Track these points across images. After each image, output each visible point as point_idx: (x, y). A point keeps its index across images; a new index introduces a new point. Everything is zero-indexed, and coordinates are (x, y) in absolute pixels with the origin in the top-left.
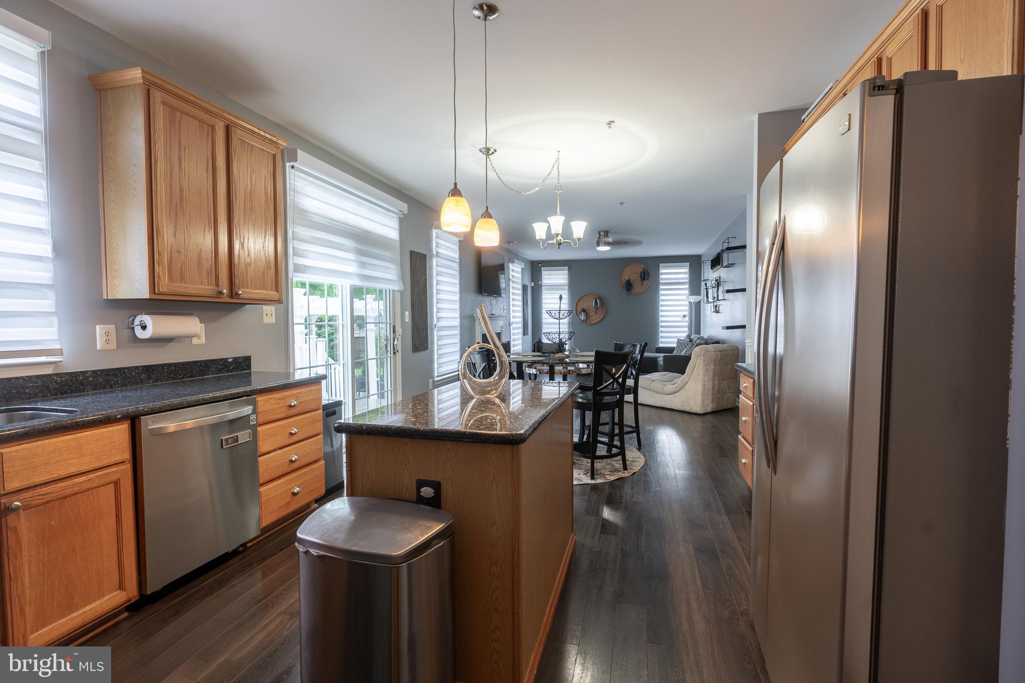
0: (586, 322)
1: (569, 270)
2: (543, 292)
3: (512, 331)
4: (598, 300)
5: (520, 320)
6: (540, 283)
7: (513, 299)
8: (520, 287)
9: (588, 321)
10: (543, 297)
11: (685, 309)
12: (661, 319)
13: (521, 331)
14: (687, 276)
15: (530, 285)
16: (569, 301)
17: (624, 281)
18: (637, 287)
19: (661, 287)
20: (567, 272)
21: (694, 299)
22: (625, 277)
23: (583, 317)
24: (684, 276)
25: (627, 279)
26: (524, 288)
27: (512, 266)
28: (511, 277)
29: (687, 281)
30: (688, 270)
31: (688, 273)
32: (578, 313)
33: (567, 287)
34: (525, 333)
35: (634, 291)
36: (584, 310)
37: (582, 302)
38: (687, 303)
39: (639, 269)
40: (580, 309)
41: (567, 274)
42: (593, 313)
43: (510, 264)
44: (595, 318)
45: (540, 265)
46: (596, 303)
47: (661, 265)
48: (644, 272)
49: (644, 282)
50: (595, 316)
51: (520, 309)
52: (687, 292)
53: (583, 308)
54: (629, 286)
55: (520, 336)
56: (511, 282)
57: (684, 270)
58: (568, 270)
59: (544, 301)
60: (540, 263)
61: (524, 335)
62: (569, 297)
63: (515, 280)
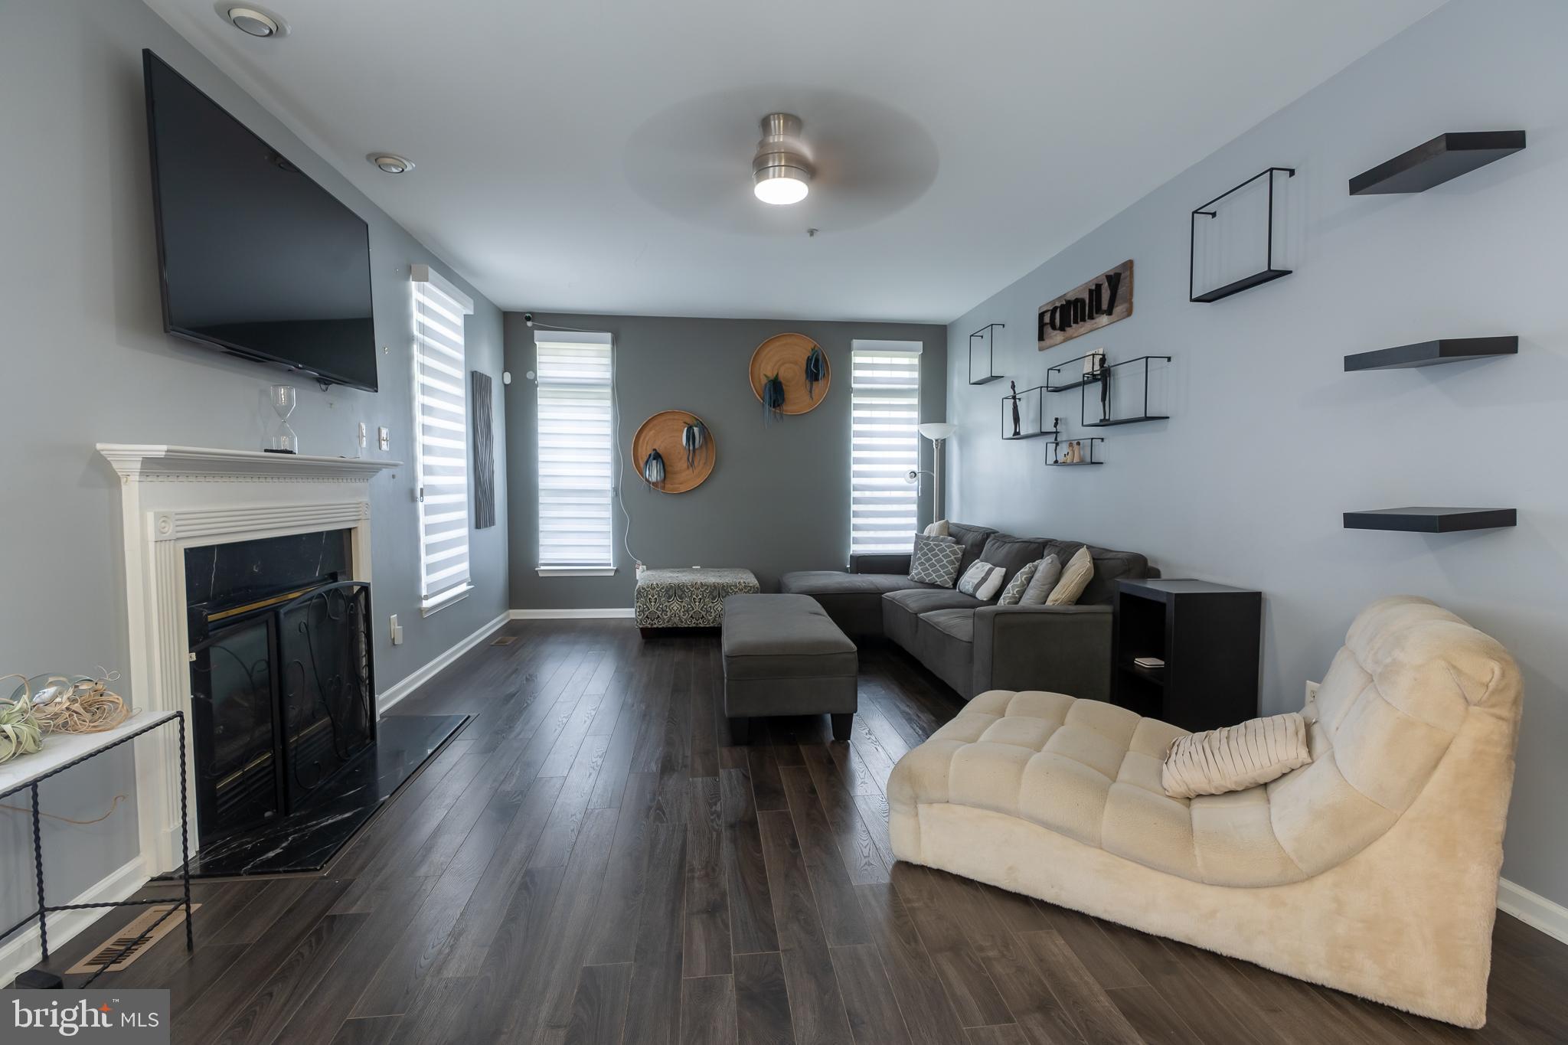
0: (664, 488)
1: (615, 342)
2: (540, 401)
3: (424, 520)
4: (696, 429)
5: (462, 480)
6: (530, 375)
7: (423, 405)
8: (460, 374)
9: (668, 486)
10: (540, 415)
11: (910, 459)
12: (854, 481)
13: (464, 515)
14: (916, 375)
15: (498, 381)
16: (614, 431)
17: (764, 381)
18: (798, 399)
19: (855, 400)
20: (608, 347)
21: (933, 432)
22: (767, 369)
23: (654, 473)
24: (906, 374)
25: (771, 375)
26: (478, 385)
27: (423, 291)
28: (416, 332)
29: (916, 387)
30: (916, 361)
31: (917, 368)
32: (642, 464)
33: (608, 391)
34: (482, 517)
35: (789, 408)
36: (657, 456)
37: (652, 433)
38: (915, 442)
39: (799, 350)
40: (645, 451)
41: (610, 354)
42: (681, 464)
43: (413, 285)
44: (688, 478)
45: (529, 324)
46: (691, 437)
47: (856, 343)
48: (817, 360)
49: (815, 384)
50: (687, 472)
51: (463, 445)
52: (915, 415)
53: (655, 450)
54: (776, 392)
55: (464, 532)
56: (415, 348)
57: (905, 361)
58: (613, 344)
59: (542, 428)
60: (528, 319)
61: (478, 526)
62: (615, 418)
63: (428, 340)
